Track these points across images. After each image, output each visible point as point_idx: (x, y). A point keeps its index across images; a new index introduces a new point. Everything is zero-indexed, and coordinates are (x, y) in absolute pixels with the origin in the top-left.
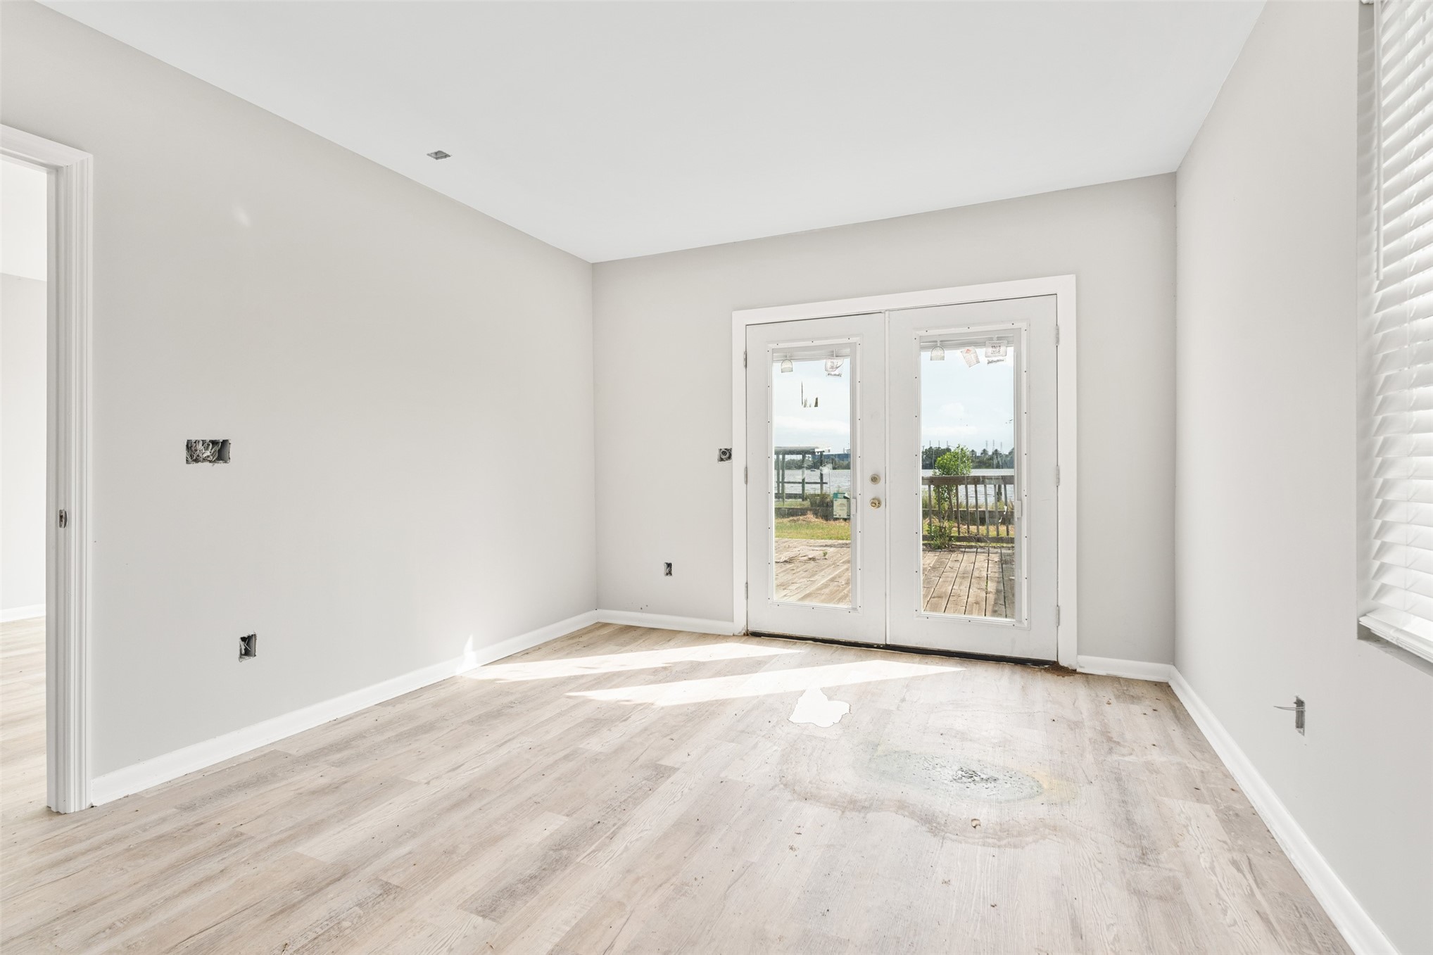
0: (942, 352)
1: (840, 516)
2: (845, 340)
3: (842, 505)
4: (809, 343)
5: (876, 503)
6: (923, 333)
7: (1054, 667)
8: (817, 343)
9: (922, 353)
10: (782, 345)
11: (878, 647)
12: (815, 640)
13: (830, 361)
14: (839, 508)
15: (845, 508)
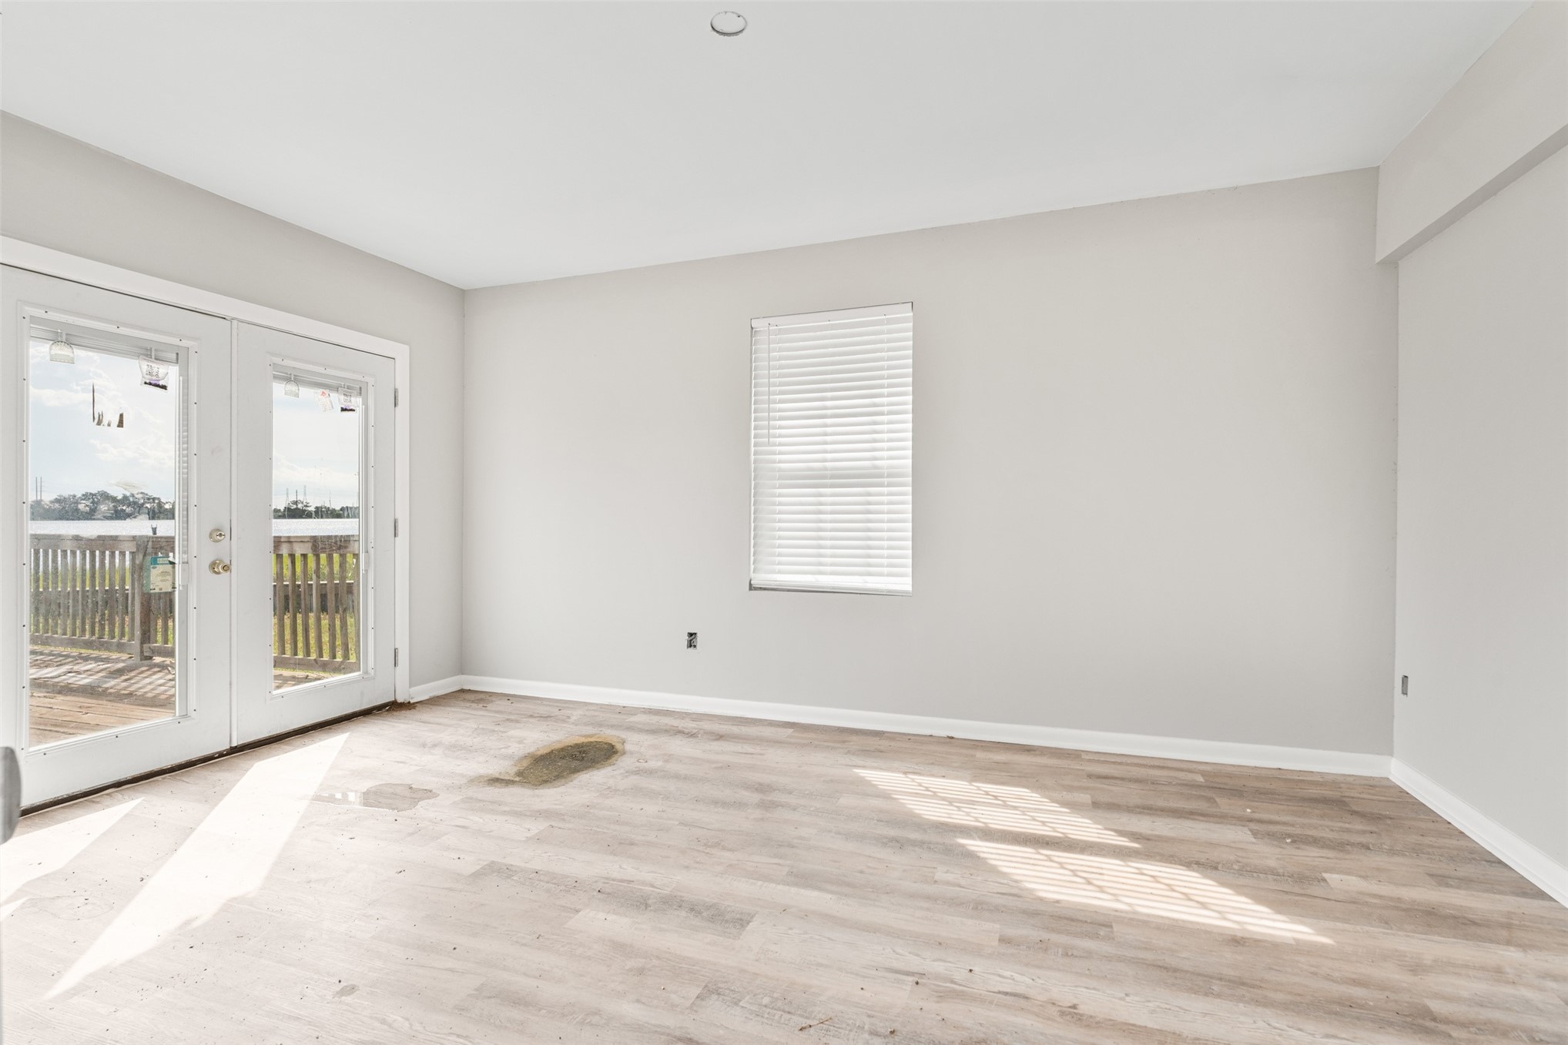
0: (297, 388)
1: (161, 589)
2: (175, 341)
3: (164, 573)
4: (112, 328)
5: (219, 567)
6: (278, 360)
7: (394, 707)
8: (123, 331)
9: (274, 383)
10: (53, 316)
11: (221, 755)
12: (118, 785)
13: (146, 363)
14: (160, 578)
15: (169, 578)
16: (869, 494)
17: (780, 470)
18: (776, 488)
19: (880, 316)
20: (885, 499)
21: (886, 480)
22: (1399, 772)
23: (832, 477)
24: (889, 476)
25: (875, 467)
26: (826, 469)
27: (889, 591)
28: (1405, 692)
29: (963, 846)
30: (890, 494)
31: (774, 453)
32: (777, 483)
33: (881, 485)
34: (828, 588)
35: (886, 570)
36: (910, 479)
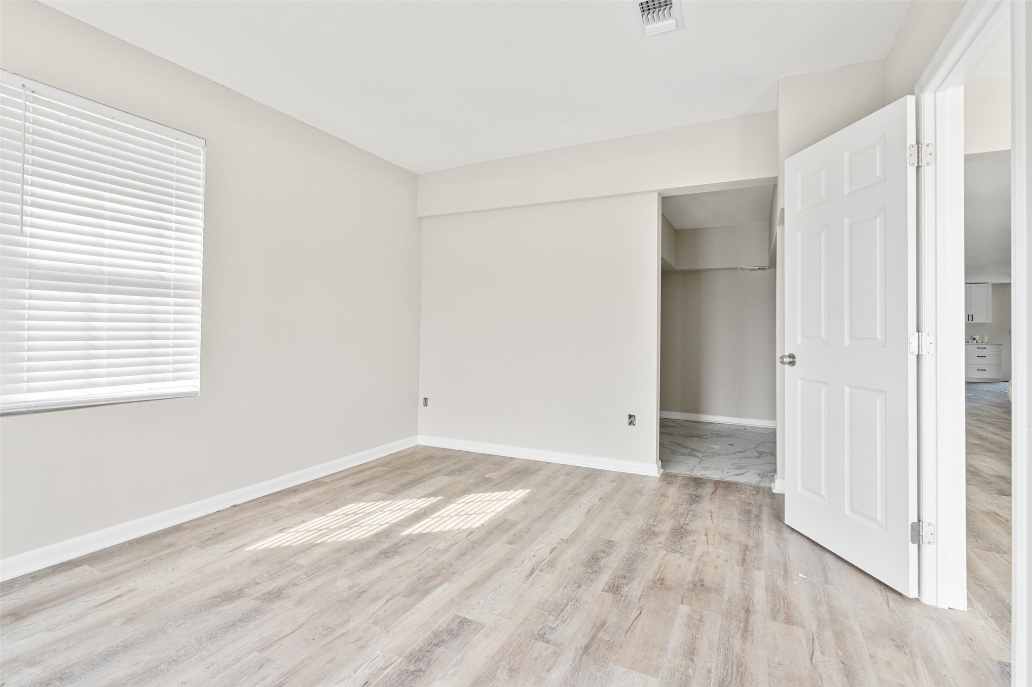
16: (154, 304)
17: (31, 266)
18: (25, 288)
19: (171, 137)
20: (172, 309)
21: (172, 291)
22: (424, 440)
23: (110, 283)
24: (176, 288)
25: (162, 278)
26: (103, 273)
27: (177, 394)
28: (426, 405)
29: (409, 535)
30: (176, 305)
31: (24, 245)
32: (27, 282)
33: (168, 296)
34: (104, 400)
35: (170, 375)
36: (200, 293)
